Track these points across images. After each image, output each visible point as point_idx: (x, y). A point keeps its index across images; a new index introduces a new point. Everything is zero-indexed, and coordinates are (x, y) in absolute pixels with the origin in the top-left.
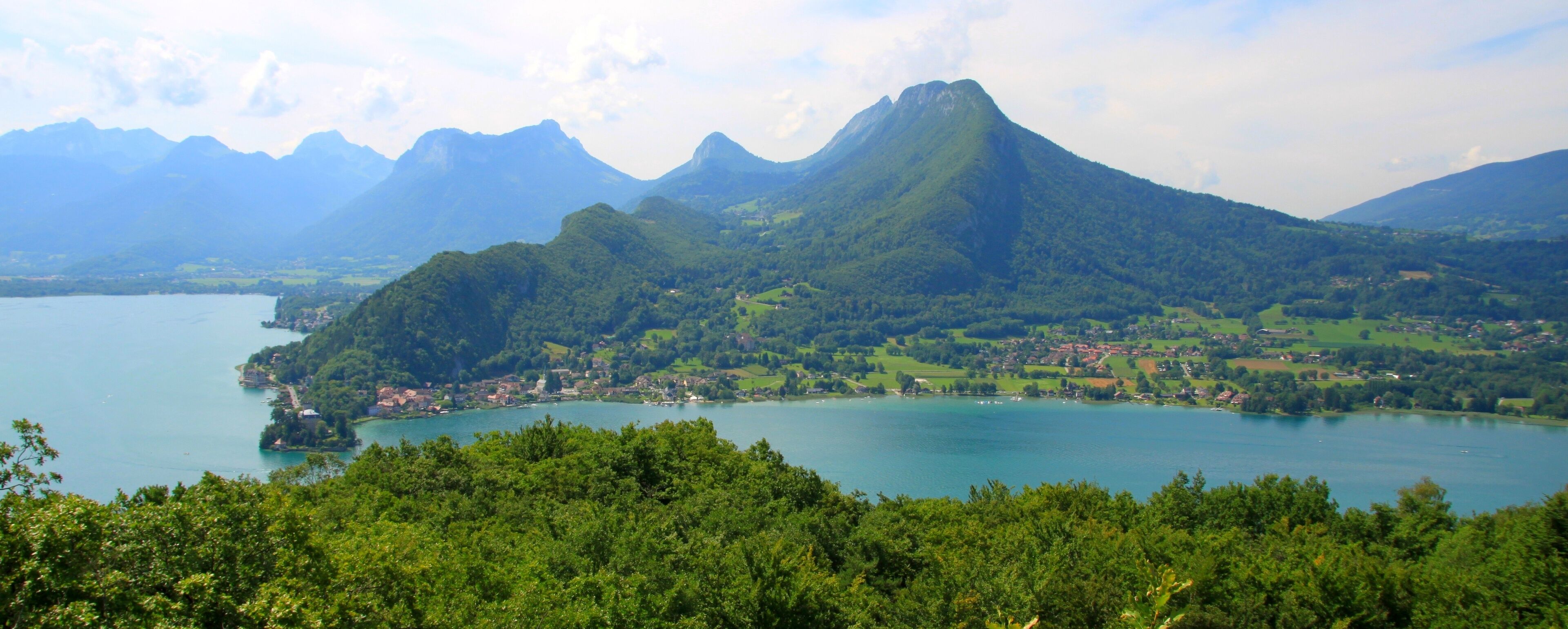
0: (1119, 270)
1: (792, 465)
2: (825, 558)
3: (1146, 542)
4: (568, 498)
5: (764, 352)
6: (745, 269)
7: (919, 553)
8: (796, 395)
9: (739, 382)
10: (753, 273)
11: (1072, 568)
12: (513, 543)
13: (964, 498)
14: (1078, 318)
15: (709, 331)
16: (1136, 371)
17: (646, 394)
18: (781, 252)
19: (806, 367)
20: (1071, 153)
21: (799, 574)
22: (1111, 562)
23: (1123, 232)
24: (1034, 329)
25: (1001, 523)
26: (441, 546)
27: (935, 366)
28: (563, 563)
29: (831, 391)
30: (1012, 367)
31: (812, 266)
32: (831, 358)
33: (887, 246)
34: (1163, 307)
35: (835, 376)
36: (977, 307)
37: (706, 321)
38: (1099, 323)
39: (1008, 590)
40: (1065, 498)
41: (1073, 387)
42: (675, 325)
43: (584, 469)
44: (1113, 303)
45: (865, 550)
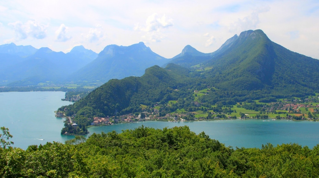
0: (303, 83)
1: (211, 139)
2: (222, 165)
3: (313, 160)
4: (149, 148)
5: (202, 107)
6: (196, 83)
7: (248, 164)
8: (211, 119)
9: (195, 115)
10: (199, 85)
11: (292, 168)
12: (134, 161)
13: (261, 148)
14: (291, 97)
15: (187, 101)
16: (308, 112)
17: (169, 119)
18: (207, 79)
19: (214, 111)
20: (289, 50)
21: (215, 170)
22: (303, 166)
23: (304, 72)
24: (279, 100)
25: (271, 155)
26: (114, 162)
27: (251, 110)
28: (149, 167)
29: (221, 118)
30: (272, 111)
31: (215, 83)
32: (221, 108)
33: (237, 77)
34: (315, 93)
35: (222, 113)
36: (262, 94)
37: (186, 98)
38: (297, 98)
39: (274, 174)
40: (289, 148)
41: (290, 116)
42: (177, 99)
43: (153, 140)
44: (301, 92)
45: (233, 163)
